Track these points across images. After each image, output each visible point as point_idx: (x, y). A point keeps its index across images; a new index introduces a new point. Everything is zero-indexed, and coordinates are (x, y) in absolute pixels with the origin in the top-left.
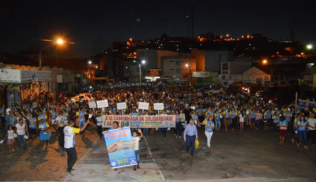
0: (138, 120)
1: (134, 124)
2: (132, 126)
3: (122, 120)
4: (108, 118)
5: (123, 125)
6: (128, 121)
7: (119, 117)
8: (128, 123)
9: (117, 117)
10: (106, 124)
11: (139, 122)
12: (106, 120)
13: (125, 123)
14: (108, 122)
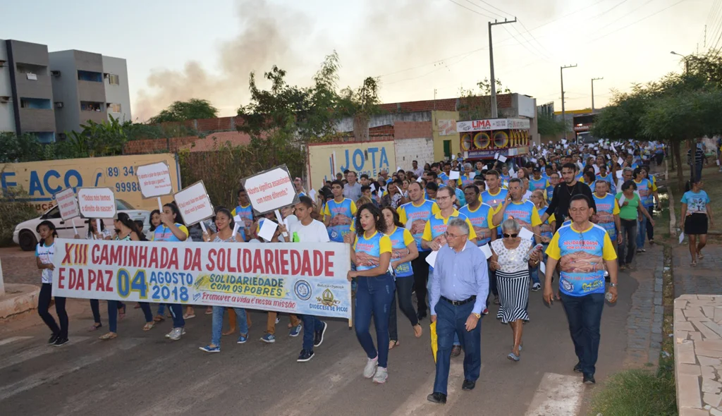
0: (177, 268)
1: (165, 284)
2: (160, 294)
3: (120, 264)
4: (72, 253)
5: (124, 289)
6: (142, 268)
7: (112, 247)
8: (143, 280)
9: (106, 248)
10: (65, 282)
11: (182, 275)
12: (64, 262)
13: (132, 277)
14: (72, 270)
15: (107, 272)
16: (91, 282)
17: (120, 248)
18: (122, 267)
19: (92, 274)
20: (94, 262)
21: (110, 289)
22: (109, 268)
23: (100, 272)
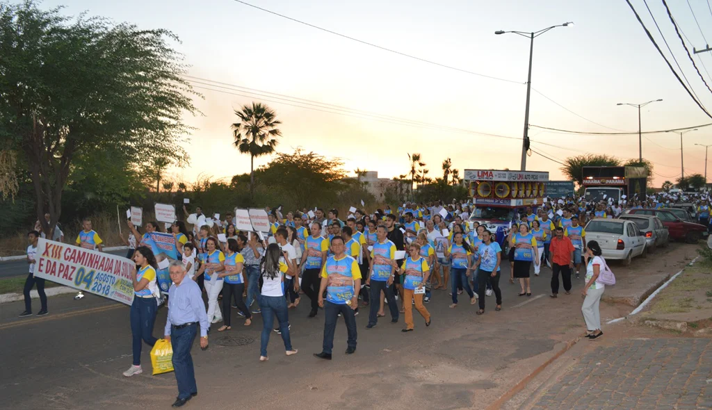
0: (111, 271)
1: (102, 282)
2: (96, 288)
3: (82, 264)
4: (50, 250)
5: (78, 281)
6: (94, 269)
7: (79, 252)
8: (91, 277)
9: (75, 251)
10: (44, 268)
11: (111, 277)
12: (44, 254)
13: (86, 274)
14: (49, 261)
15: (72, 267)
16: (60, 271)
17: (84, 253)
18: (83, 266)
19: (62, 267)
20: (66, 259)
21: (71, 279)
22: (74, 265)
23: (68, 266)
